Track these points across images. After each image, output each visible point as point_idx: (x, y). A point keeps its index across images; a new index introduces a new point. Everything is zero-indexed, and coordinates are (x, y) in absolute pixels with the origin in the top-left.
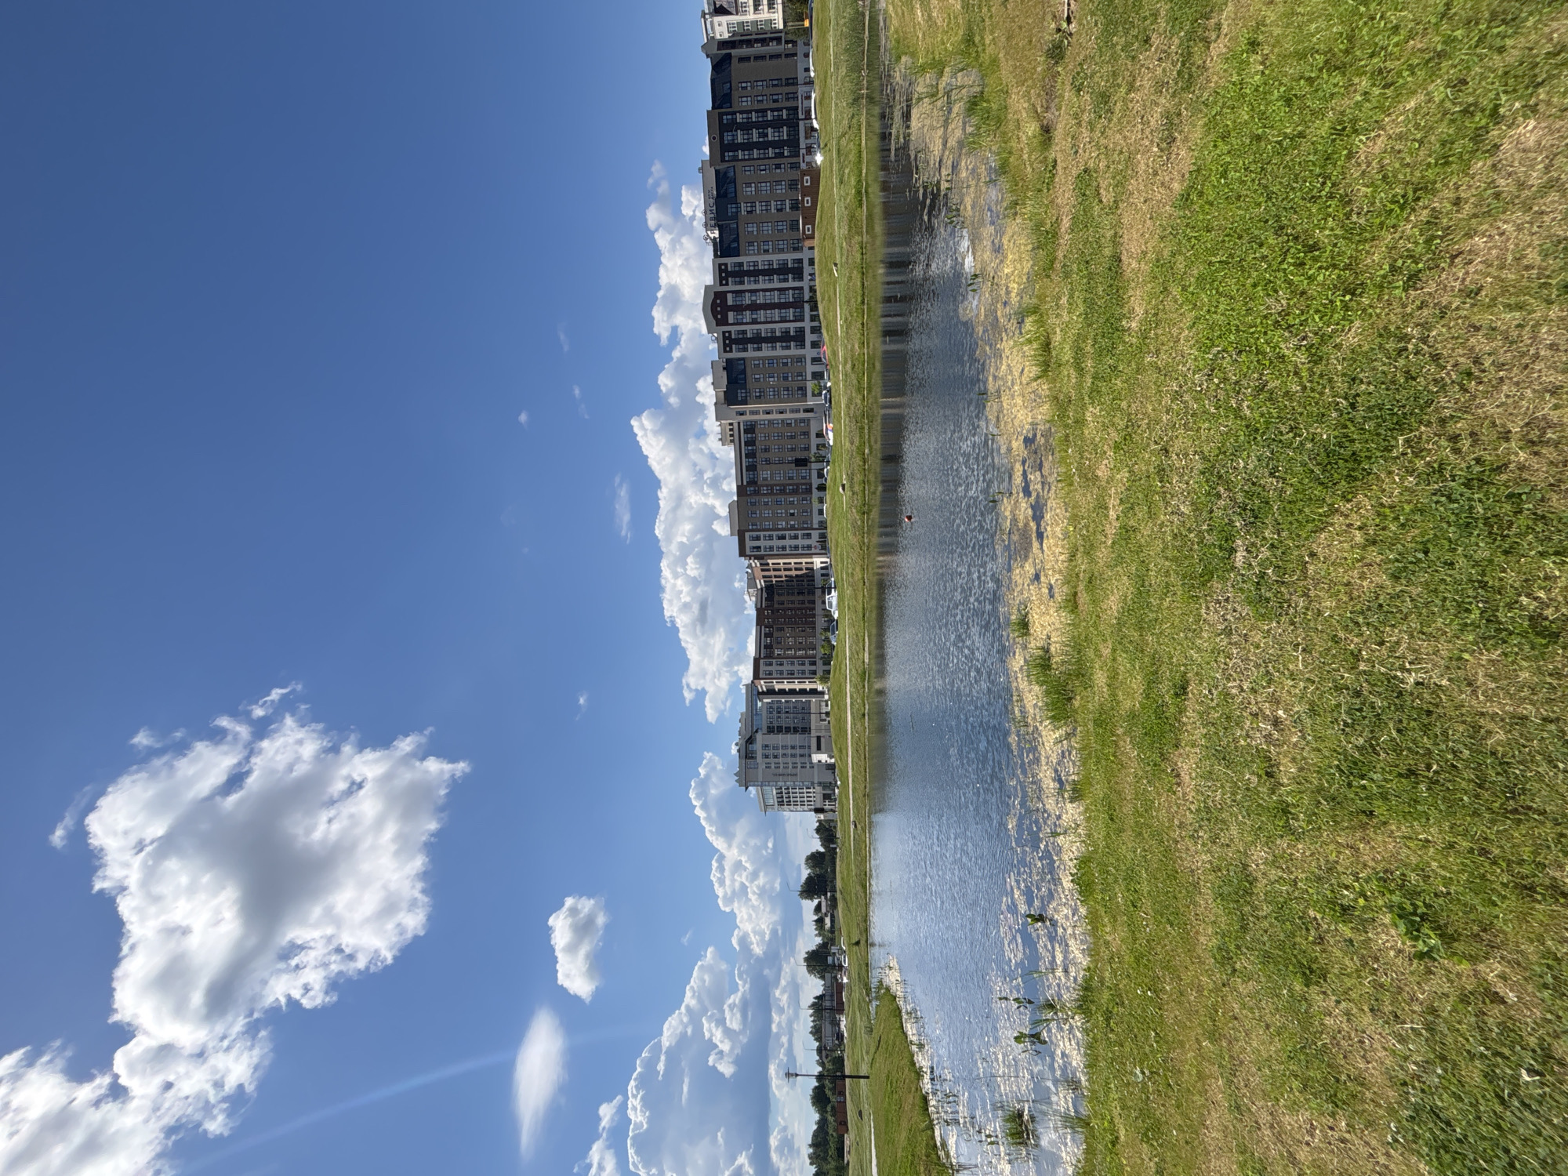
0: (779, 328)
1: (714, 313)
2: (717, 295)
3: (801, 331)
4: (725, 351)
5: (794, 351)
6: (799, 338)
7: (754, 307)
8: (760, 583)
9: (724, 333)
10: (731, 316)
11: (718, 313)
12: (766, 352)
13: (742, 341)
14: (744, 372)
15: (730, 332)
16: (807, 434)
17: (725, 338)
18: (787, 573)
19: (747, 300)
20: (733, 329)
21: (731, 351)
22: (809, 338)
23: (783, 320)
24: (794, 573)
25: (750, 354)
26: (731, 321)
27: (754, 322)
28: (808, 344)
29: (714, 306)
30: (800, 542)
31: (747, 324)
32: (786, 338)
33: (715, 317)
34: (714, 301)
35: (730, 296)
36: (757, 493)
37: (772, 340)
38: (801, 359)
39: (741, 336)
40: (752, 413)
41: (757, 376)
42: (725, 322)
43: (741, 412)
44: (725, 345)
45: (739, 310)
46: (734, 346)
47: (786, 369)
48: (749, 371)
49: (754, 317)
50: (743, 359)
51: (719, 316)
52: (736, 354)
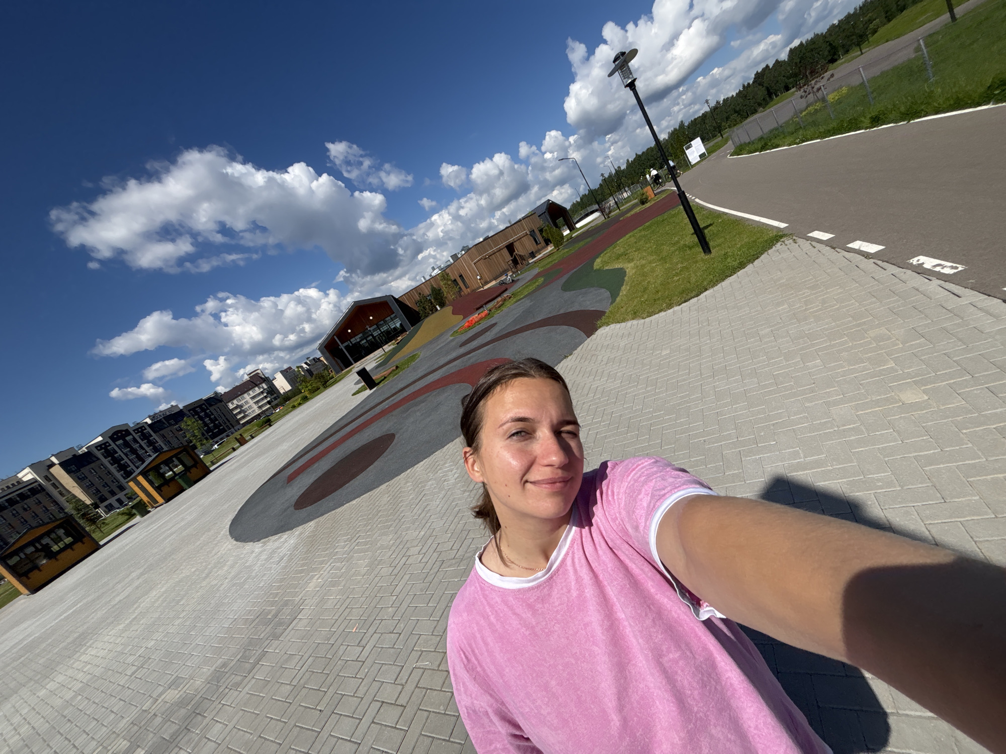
1: (116, 433)
2: (127, 431)
4: (96, 447)
7: (133, 451)
10: (120, 442)
11: (117, 435)
12: (113, 468)
13: (109, 454)
14: (90, 463)
15: (110, 445)
17: (105, 444)
19: (136, 446)
20: (113, 446)
25: (106, 461)
26: (117, 443)
27: (126, 455)
29: (120, 431)
31: (122, 451)
33: (114, 434)
34: (122, 431)
35: (131, 437)
39: (112, 451)
40: (54, 485)
41: (93, 471)
42: (114, 440)
43: (49, 478)
44: (100, 446)
45: (127, 444)
46: (103, 450)
47: (110, 483)
48: (92, 465)
49: (129, 453)
50: (98, 459)
51: (115, 436)
52: (99, 454)
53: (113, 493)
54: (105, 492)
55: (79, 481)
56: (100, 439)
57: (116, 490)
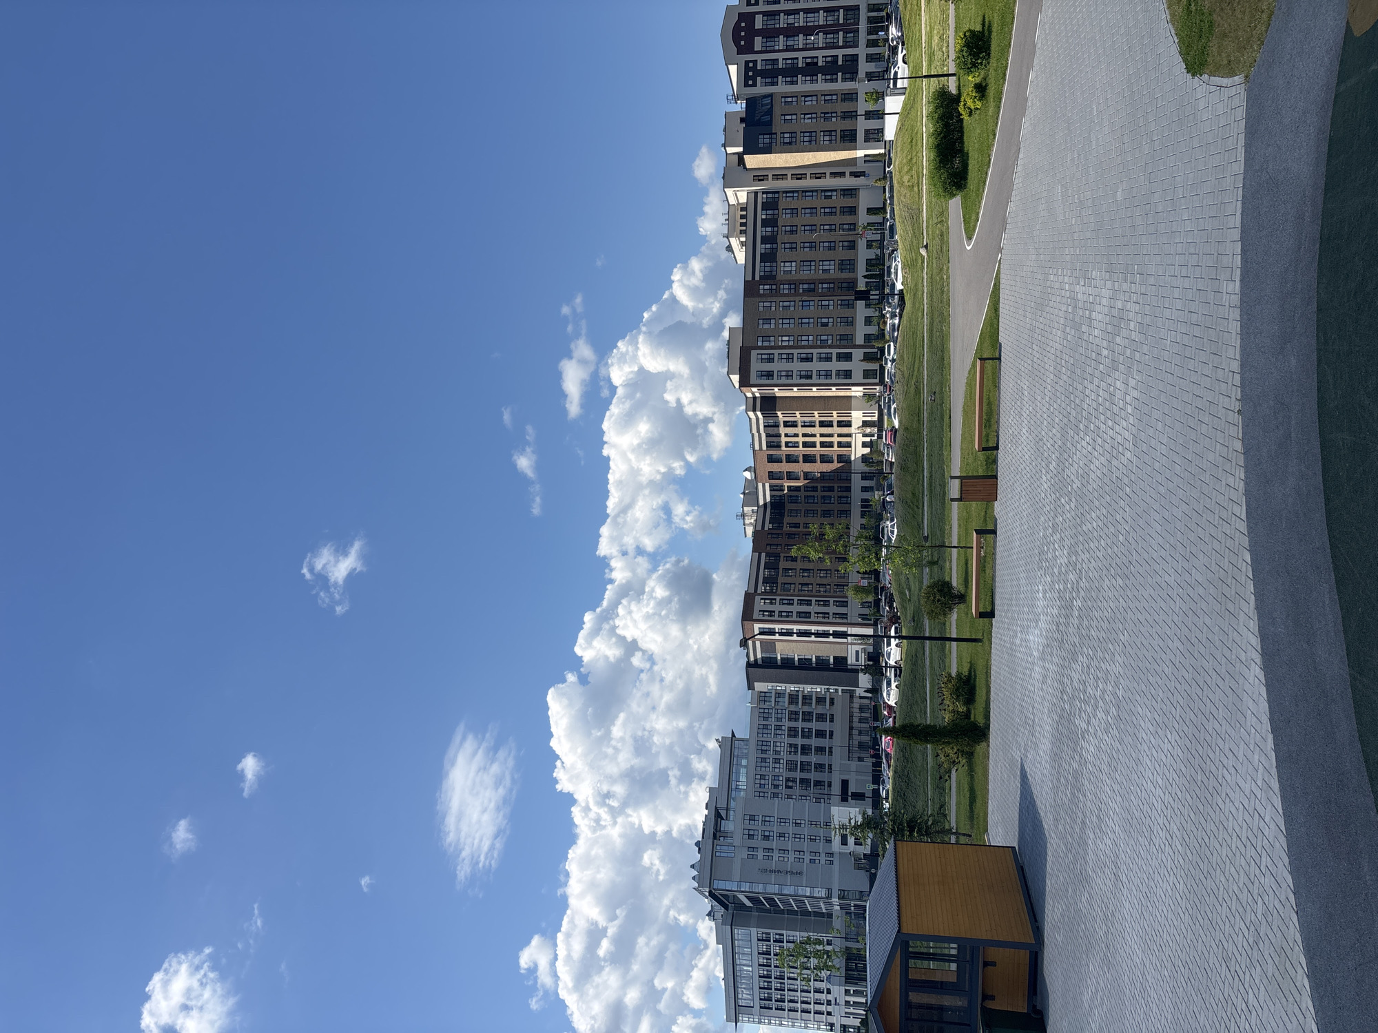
0: (821, 56)
1: (736, 38)
2: (742, 16)
3: (854, 58)
4: (746, 85)
5: (841, 85)
6: (849, 68)
7: (791, 32)
8: (764, 494)
9: (747, 63)
10: (758, 42)
11: (742, 38)
12: (803, 85)
13: (771, 74)
14: (770, 112)
15: (755, 62)
16: (853, 210)
17: (747, 69)
18: (808, 467)
19: (782, 21)
20: (759, 58)
21: (755, 85)
22: (864, 67)
23: (829, 46)
24: (818, 468)
25: (781, 87)
26: (758, 47)
27: (789, 49)
28: (861, 74)
29: (736, 30)
30: (835, 366)
31: (779, 51)
32: (831, 69)
33: (736, 43)
34: (738, 24)
35: (759, 18)
36: (774, 293)
37: (811, 69)
38: (851, 97)
39: (769, 67)
40: (777, 177)
41: (788, 117)
42: (749, 49)
43: (760, 176)
44: (747, 78)
45: (770, 34)
46: (759, 79)
47: (829, 108)
48: (777, 111)
49: (789, 43)
50: (771, 95)
51: (742, 43)
52: (760, 89)
53: (852, 115)
54: (838, 125)
55: (793, 146)
56: (733, 69)
57: (847, 107)
